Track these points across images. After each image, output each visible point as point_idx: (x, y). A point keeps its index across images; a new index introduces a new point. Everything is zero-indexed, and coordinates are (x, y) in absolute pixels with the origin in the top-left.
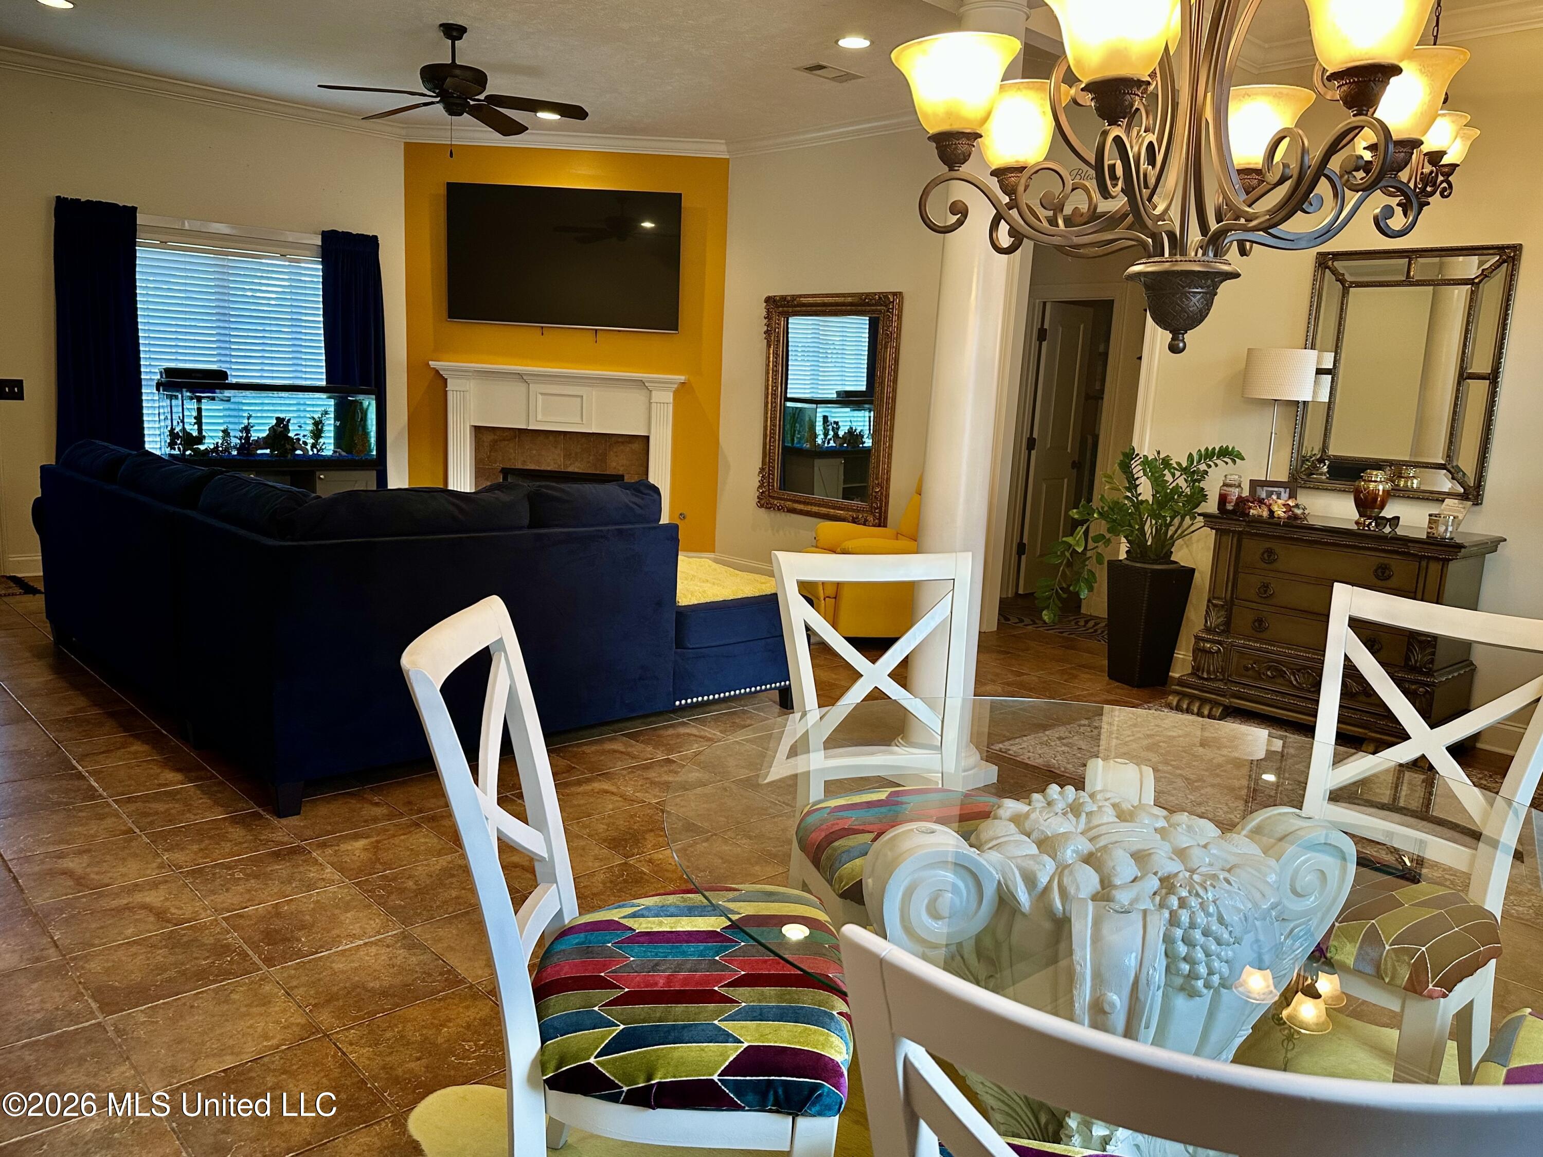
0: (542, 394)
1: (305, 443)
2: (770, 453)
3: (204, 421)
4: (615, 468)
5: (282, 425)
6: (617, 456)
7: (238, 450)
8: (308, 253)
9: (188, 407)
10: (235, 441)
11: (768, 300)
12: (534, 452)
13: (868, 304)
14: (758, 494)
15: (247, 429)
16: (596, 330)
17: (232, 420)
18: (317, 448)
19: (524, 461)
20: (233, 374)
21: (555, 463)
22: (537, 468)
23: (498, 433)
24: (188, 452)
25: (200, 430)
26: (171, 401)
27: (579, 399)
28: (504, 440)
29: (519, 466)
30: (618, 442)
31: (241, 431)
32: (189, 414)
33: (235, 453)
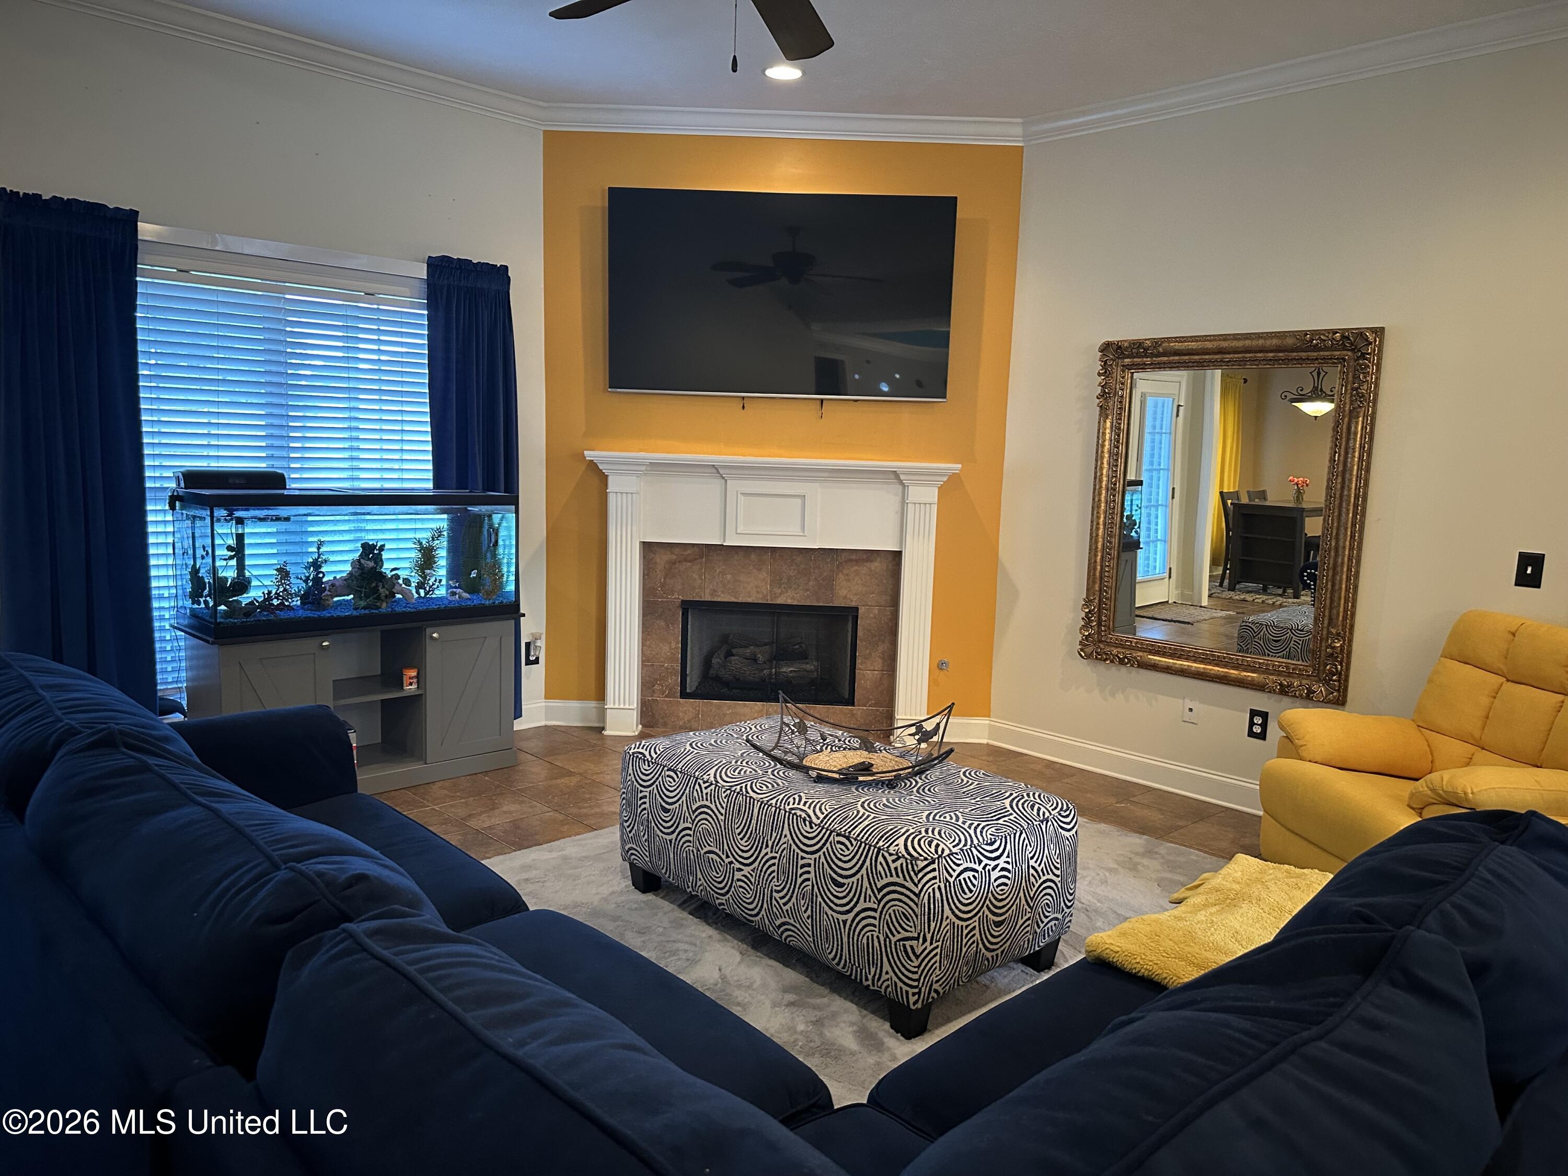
0: (742, 494)
1: (407, 582)
2: (1101, 578)
3: (247, 552)
4: (845, 597)
5: (371, 552)
6: (848, 580)
7: (302, 597)
8: (406, 290)
9: (220, 531)
10: (297, 585)
11: (1106, 348)
12: (729, 577)
13: (1316, 348)
14: (1080, 637)
15: (316, 565)
16: (822, 400)
17: (292, 549)
18: (425, 589)
19: (715, 591)
20: (293, 476)
21: (758, 592)
22: (733, 600)
23: (677, 551)
24: (223, 607)
25: (241, 567)
26: (193, 523)
27: (799, 501)
28: (686, 560)
29: (708, 598)
30: (851, 560)
31: (308, 568)
32: (222, 542)
33: (297, 602)
